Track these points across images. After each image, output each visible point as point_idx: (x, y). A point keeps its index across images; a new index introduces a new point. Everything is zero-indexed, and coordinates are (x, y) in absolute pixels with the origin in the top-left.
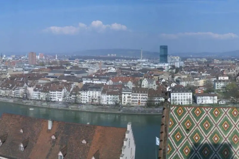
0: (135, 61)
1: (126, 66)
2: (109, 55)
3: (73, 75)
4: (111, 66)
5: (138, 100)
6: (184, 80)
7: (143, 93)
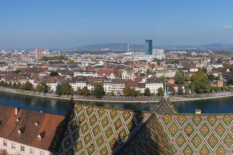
0: (122, 54)
1: (113, 60)
2: (102, 49)
3: (67, 69)
4: (101, 60)
5: (117, 90)
6: (160, 71)
7: (121, 84)
